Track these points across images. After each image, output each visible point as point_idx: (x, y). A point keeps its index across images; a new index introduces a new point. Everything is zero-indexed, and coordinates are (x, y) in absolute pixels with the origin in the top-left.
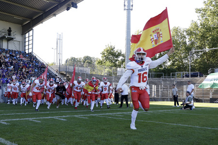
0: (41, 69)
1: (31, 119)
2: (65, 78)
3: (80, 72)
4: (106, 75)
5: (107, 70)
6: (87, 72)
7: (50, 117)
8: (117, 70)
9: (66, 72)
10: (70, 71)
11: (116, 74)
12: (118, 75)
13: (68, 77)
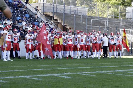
0: (17, 9)
1: (28, 77)
2: (52, 22)
3: (73, 13)
4: (110, 17)
5: (111, 9)
6: (83, 13)
7: (48, 75)
8: (125, 10)
9: (54, 13)
10: (58, 11)
11: (125, 15)
12: (127, 16)
13: (56, 20)
